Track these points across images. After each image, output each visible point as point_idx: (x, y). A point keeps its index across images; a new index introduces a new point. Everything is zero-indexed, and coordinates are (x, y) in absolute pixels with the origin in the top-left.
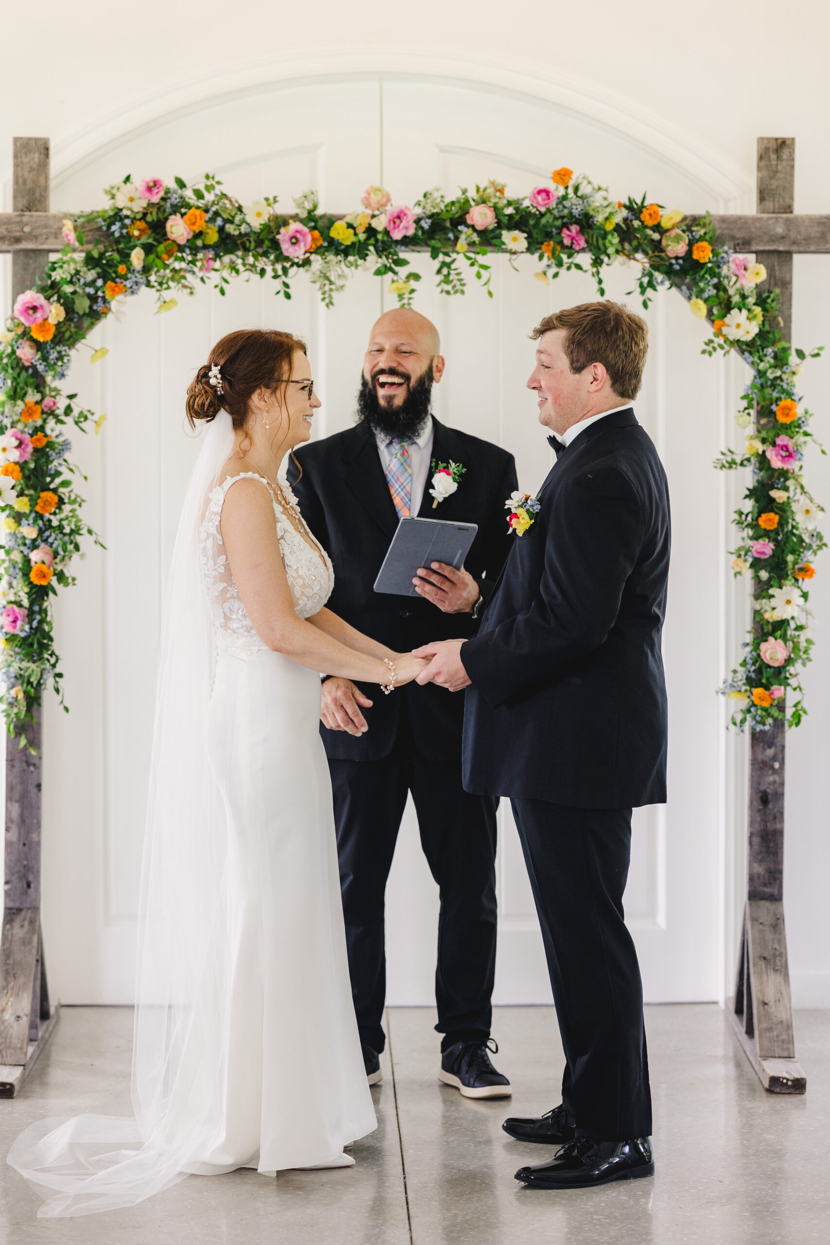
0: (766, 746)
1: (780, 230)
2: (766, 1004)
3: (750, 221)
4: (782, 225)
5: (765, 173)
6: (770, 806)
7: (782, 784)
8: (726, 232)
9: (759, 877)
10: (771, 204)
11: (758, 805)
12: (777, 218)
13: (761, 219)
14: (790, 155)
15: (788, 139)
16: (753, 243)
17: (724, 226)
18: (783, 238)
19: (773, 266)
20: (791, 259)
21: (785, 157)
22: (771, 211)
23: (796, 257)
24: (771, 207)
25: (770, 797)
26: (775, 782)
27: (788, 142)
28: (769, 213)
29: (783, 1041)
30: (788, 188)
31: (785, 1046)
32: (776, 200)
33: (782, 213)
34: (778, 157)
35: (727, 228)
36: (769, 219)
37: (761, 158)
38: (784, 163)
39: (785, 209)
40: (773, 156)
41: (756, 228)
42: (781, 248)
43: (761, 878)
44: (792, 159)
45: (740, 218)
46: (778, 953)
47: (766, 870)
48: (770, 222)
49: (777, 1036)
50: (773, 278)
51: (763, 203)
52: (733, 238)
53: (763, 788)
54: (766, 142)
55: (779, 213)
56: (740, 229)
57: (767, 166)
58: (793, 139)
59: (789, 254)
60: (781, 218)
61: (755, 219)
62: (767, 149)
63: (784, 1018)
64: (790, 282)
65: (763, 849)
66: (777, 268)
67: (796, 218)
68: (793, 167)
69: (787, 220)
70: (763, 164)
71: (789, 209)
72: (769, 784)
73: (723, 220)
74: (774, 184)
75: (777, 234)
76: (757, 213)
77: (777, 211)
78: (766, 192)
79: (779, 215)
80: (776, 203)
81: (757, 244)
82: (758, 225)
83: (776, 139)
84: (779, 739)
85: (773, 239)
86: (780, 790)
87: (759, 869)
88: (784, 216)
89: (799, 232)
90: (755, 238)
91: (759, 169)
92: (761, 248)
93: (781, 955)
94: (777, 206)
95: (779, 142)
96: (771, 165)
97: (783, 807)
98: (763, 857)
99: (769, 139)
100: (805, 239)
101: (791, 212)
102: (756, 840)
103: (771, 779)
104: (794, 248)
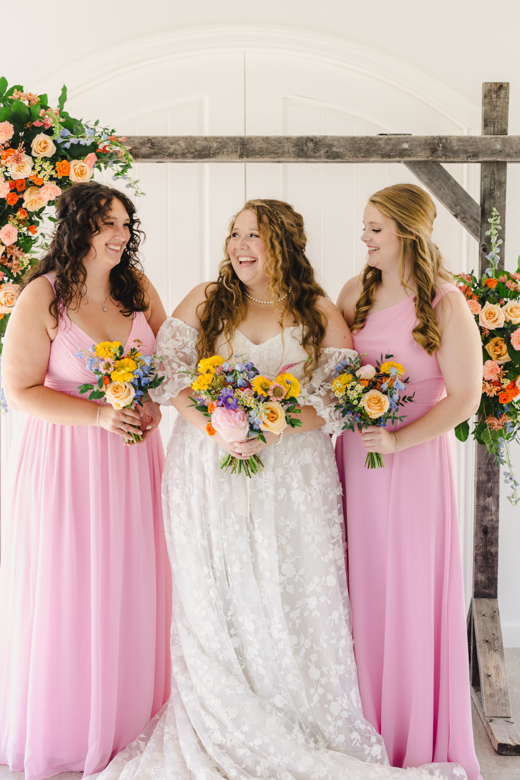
0: (486, 496)
1: (498, 147)
2: (489, 676)
3: (478, 140)
4: (500, 143)
5: (488, 107)
6: (489, 536)
7: (497, 521)
8: (461, 148)
9: (481, 583)
10: (492, 128)
11: (481, 535)
12: (496, 138)
13: (486, 139)
14: (506, 95)
15: (505, 83)
16: (480, 155)
17: (460, 143)
18: (500, 152)
19: (493, 171)
20: (506, 167)
21: (502, 96)
22: (492, 133)
23: (509, 165)
24: (492, 131)
25: (489, 530)
26: (492, 520)
27: (504, 86)
28: (490, 135)
29: (503, 705)
30: (504, 118)
31: (504, 708)
32: (496, 126)
33: (500, 135)
34: (497, 96)
35: (462, 145)
36: (491, 139)
37: (485, 97)
38: (502, 101)
39: (502, 132)
40: (494, 96)
41: (482, 145)
42: (499, 159)
43: (483, 584)
44: (507, 97)
45: (471, 138)
46: (496, 637)
47: (486, 578)
48: (492, 140)
49: (498, 701)
50: (493, 180)
51: (486, 128)
52: (466, 152)
53: (484, 524)
54: (489, 85)
55: (497, 135)
56: (471, 146)
57: (489, 102)
58: (508, 83)
59: (505, 163)
60: (499, 138)
61: (481, 139)
62: (490, 91)
63: (502, 687)
64: (505, 183)
65: (484, 564)
66: (496, 173)
67: (510, 138)
68: (508, 103)
69: (504, 139)
70: (486, 100)
71: (504, 132)
72: (489, 521)
73: (460, 139)
74: (495, 114)
75: (496, 149)
76: (482, 135)
77: (496, 133)
78: (489, 120)
79: (498, 136)
80: (496, 128)
81: (483, 156)
82: (483, 143)
83: (496, 84)
84: (495, 491)
85: (494, 153)
86: (496, 525)
87: (482, 577)
88: (501, 136)
89: (512, 148)
90: (481, 152)
91: (484, 104)
92: (485, 159)
93: (497, 639)
94: (496, 130)
95: (498, 85)
96: (492, 101)
97: (498, 536)
98: (484, 570)
99: (491, 83)
100: (515, 153)
101: (506, 134)
102: (479, 558)
103: (490, 518)
104: (508, 159)
